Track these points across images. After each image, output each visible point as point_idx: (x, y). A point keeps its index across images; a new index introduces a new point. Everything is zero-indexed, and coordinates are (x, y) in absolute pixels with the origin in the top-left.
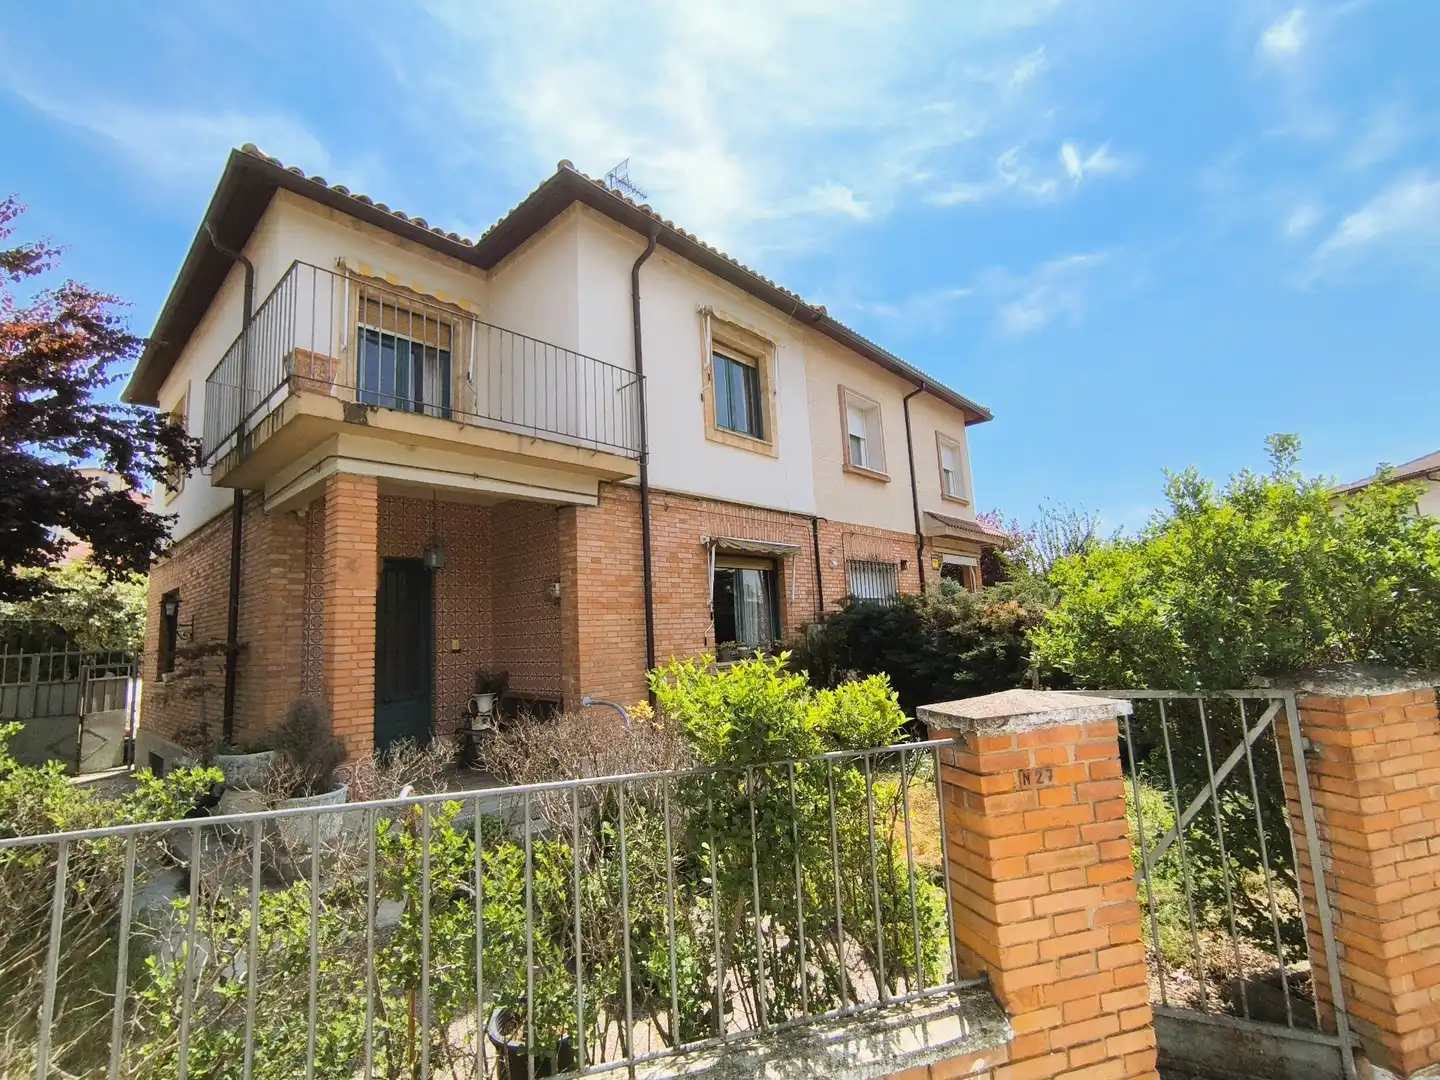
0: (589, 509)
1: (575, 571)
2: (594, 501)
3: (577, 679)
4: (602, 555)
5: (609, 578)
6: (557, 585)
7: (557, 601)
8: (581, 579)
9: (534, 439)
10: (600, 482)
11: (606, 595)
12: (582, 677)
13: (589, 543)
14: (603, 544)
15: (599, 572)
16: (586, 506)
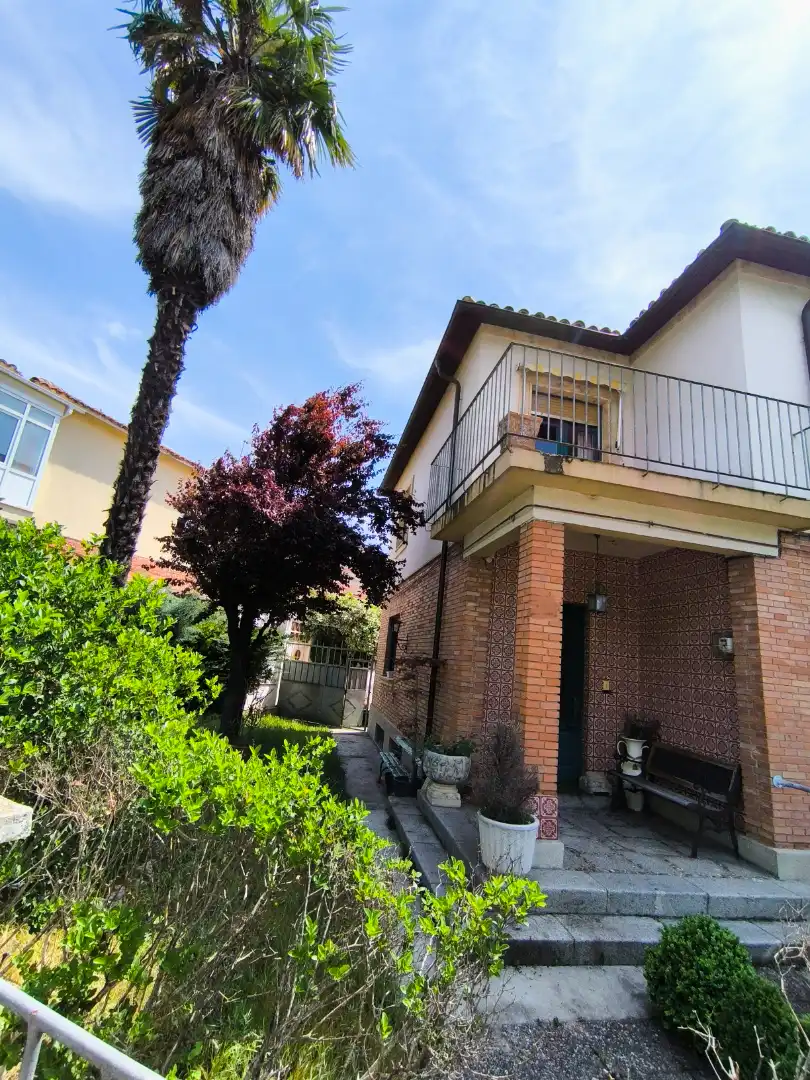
0: (767, 561)
1: (755, 627)
2: (774, 552)
3: (764, 751)
4: (787, 612)
5: (797, 639)
6: (729, 640)
7: (730, 657)
8: (764, 638)
9: (717, 485)
10: (780, 533)
11: (793, 657)
12: (771, 750)
13: (772, 597)
14: (787, 599)
15: (783, 630)
16: (766, 557)
